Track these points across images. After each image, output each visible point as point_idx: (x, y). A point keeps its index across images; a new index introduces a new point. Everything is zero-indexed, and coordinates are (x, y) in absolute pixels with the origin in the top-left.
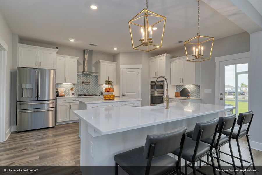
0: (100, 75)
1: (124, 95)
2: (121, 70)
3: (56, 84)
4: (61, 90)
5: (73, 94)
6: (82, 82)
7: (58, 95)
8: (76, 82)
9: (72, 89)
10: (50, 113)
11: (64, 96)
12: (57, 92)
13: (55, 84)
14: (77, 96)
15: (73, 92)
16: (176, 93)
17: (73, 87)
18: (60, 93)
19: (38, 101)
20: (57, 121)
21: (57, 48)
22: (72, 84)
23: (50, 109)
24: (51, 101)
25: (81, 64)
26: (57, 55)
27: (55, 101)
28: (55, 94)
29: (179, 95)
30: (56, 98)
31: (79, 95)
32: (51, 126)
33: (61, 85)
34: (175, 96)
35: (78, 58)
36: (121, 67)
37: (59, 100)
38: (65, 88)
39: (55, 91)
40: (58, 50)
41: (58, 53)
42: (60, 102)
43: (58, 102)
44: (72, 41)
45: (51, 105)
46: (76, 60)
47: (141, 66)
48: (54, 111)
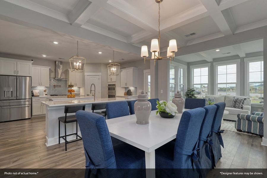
0: (69, 80)
1: (88, 95)
2: (86, 76)
3: (32, 87)
4: (36, 91)
5: (46, 95)
6: (54, 86)
7: (33, 95)
8: (48, 86)
9: (45, 91)
10: (27, 108)
11: (39, 96)
12: (32, 93)
13: (30, 87)
14: (50, 96)
15: (46, 93)
16: (125, 93)
17: (46, 90)
18: (35, 94)
19: (17, 99)
20: (33, 115)
21: (32, 60)
22: (45, 87)
23: (27, 105)
24: (27, 100)
25: (53, 72)
26: (33, 65)
27: (30, 100)
28: (31, 94)
29: (126, 94)
30: (32, 98)
31: (51, 95)
32: (27, 117)
33: (36, 88)
34: (125, 95)
35: (50, 67)
36: (86, 74)
37: (34, 99)
38: (39, 90)
39: (31, 92)
40: (32, 62)
41: (33, 64)
42: (35, 100)
43: (33, 100)
44: (44, 56)
45: (27, 103)
46: (48, 69)
47: (100, 74)
48: (30, 107)
